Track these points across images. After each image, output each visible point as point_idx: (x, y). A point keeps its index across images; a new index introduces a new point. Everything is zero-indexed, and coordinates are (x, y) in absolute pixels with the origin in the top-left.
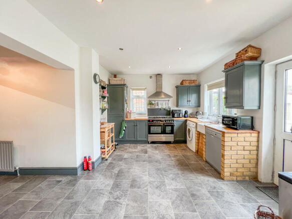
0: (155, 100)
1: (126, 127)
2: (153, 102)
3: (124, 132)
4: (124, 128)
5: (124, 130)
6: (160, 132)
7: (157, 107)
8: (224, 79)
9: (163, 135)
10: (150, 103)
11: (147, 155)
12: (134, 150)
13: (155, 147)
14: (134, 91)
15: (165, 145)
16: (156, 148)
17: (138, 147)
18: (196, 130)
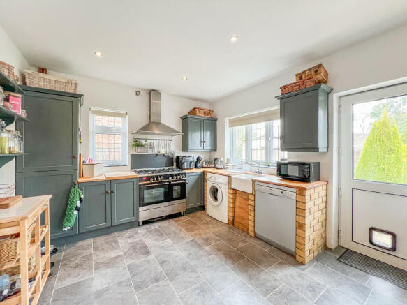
0: (145, 139)
1: (81, 201)
2: (143, 142)
3: (76, 212)
4: (78, 204)
5: (77, 209)
6: (162, 198)
7: (150, 152)
8: (278, 107)
9: (167, 204)
10: (137, 144)
11: (152, 257)
12: (113, 254)
13: (157, 231)
14: (97, 117)
15: (172, 221)
16: (160, 234)
17: (120, 241)
18: (230, 188)
